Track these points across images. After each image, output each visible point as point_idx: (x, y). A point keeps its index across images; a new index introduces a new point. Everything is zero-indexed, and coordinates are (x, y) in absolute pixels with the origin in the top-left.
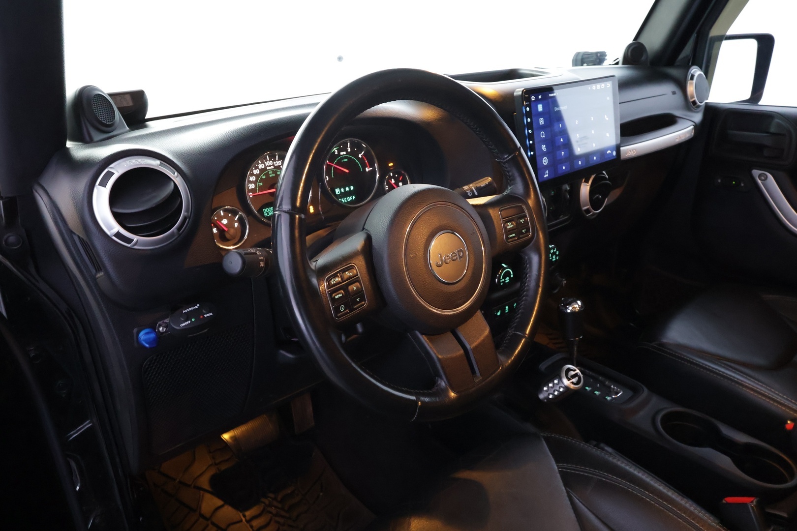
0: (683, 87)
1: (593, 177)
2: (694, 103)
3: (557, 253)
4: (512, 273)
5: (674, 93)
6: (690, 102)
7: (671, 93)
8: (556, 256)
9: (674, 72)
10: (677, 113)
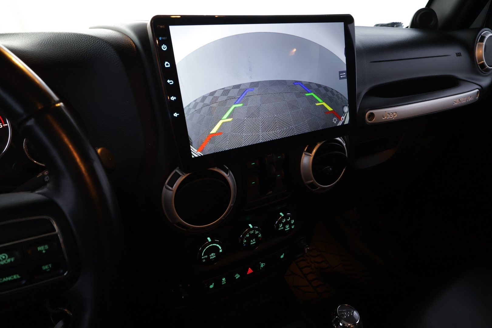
0: (470, 50)
1: (318, 145)
2: (483, 66)
3: (293, 222)
4: (220, 248)
5: (458, 55)
6: (477, 65)
7: (455, 55)
8: (291, 225)
9: (462, 35)
10: (460, 76)
